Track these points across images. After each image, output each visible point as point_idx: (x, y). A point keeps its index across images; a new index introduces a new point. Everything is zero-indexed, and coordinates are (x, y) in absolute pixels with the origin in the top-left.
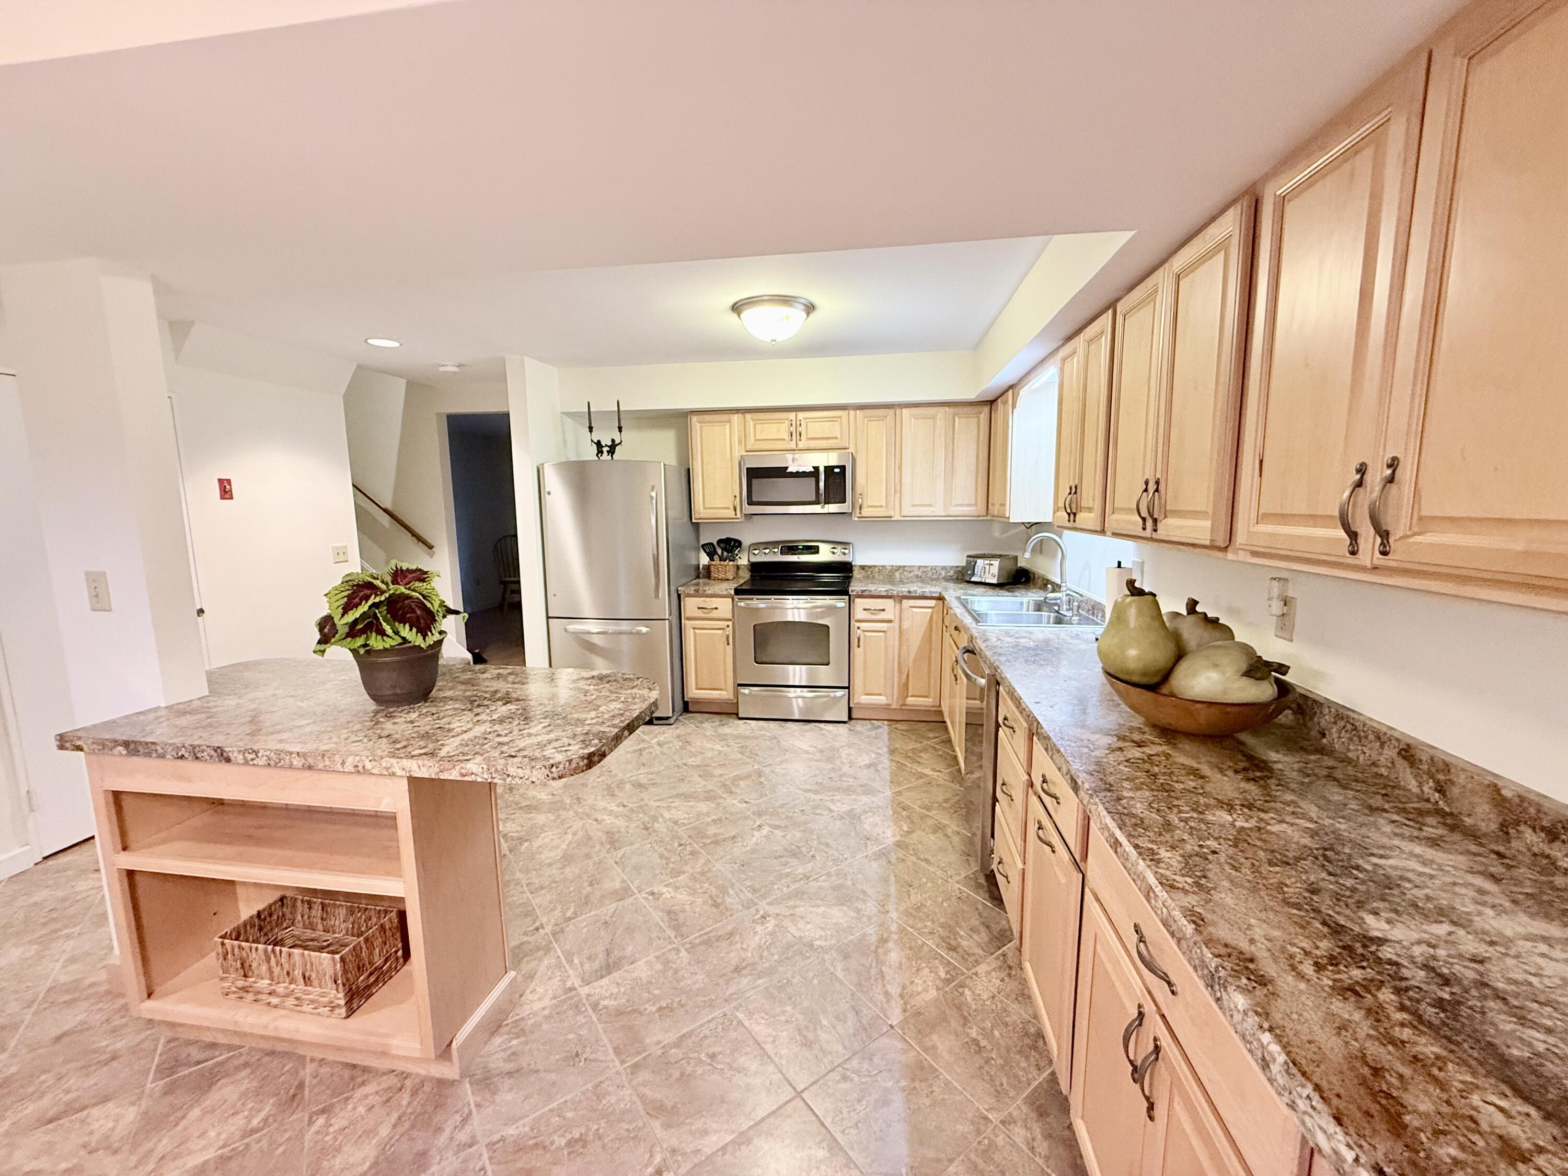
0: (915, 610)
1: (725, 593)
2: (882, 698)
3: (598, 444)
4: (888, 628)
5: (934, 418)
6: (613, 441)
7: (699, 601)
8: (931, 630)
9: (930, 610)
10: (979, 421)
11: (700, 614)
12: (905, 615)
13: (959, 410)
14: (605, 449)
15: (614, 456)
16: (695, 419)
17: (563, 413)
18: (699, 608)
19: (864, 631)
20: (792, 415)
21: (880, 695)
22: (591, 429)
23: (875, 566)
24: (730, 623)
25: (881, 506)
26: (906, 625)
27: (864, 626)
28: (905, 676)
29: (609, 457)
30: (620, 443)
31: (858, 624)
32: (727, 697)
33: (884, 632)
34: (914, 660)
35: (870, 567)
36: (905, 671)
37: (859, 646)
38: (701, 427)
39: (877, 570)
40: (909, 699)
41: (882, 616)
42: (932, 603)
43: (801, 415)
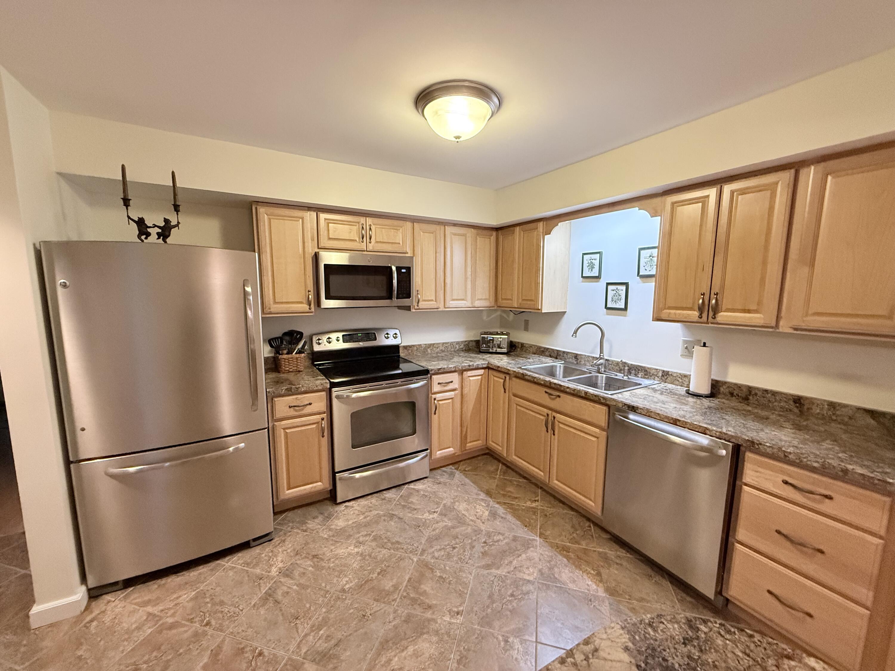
0: (471, 378)
1: (320, 388)
2: (451, 449)
3: (140, 223)
4: (455, 395)
5: (464, 235)
6: (166, 221)
7: (290, 399)
8: (481, 392)
9: (480, 377)
10: (490, 240)
11: (292, 412)
12: (466, 383)
13: (480, 231)
14: (154, 232)
15: (168, 240)
16: (262, 210)
17: (60, 174)
18: (290, 407)
19: (438, 401)
20: (362, 220)
21: (449, 447)
22: (126, 202)
23: (414, 346)
24: (324, 415)
25: (432, 300)
26: (466, 391)
27: (438, 396)
28: (464, 430)
29: (161, 241)
30: (177, 225)
31: (434, 396)
32: (322, 487)
33: (452, 398)
34: (471, 416)
35: (410, 347)
36: (465, 424)
37: (435, 414)
38: (270, 220)
39: (415, 348)
40: (468, 445)
41: (450, 387)
42: (481, 372)
43: (369, 221)
